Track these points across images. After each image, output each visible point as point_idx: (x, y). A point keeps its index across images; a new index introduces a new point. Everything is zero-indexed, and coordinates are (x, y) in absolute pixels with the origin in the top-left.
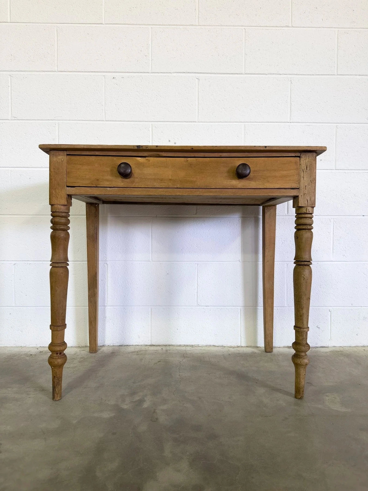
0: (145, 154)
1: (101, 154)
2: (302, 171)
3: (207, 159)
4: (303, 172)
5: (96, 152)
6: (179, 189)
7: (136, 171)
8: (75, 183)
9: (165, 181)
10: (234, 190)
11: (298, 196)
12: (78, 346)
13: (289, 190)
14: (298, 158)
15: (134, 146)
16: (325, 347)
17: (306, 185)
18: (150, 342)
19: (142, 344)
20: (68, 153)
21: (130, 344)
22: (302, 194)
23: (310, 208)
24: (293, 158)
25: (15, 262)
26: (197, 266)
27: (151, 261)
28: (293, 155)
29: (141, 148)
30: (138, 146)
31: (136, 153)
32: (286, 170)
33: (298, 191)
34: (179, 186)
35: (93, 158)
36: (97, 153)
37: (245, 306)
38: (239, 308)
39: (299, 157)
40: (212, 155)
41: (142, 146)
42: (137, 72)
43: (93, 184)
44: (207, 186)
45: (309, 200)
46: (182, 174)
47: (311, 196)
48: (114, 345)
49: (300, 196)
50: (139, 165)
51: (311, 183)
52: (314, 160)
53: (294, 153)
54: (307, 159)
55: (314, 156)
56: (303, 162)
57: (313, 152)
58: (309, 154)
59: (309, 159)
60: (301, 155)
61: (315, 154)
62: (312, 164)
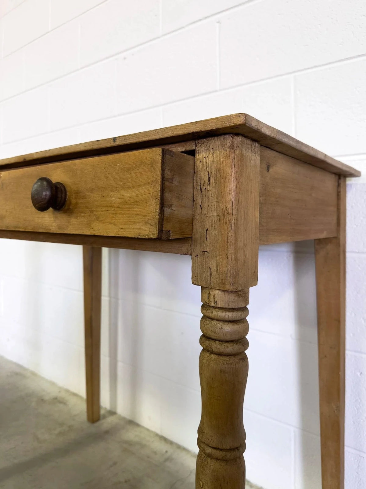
2: (199, 191)
4: (202, 192)
17: (208, 227)
22: (198, 251)
23: (219, 292)
39: (193, 152)
45: (214, 268)
47: (218, 257)
51: (218, 222)
52: (228, 156)
53: (183, 143)
54: (211, 155)
55: (228, 144)
56: (200, 165)
57: (225, 134)
58: (216, 142)
59: (213, 154)
60: (196, 146)
61: (229, 140)
62: (222, 169)
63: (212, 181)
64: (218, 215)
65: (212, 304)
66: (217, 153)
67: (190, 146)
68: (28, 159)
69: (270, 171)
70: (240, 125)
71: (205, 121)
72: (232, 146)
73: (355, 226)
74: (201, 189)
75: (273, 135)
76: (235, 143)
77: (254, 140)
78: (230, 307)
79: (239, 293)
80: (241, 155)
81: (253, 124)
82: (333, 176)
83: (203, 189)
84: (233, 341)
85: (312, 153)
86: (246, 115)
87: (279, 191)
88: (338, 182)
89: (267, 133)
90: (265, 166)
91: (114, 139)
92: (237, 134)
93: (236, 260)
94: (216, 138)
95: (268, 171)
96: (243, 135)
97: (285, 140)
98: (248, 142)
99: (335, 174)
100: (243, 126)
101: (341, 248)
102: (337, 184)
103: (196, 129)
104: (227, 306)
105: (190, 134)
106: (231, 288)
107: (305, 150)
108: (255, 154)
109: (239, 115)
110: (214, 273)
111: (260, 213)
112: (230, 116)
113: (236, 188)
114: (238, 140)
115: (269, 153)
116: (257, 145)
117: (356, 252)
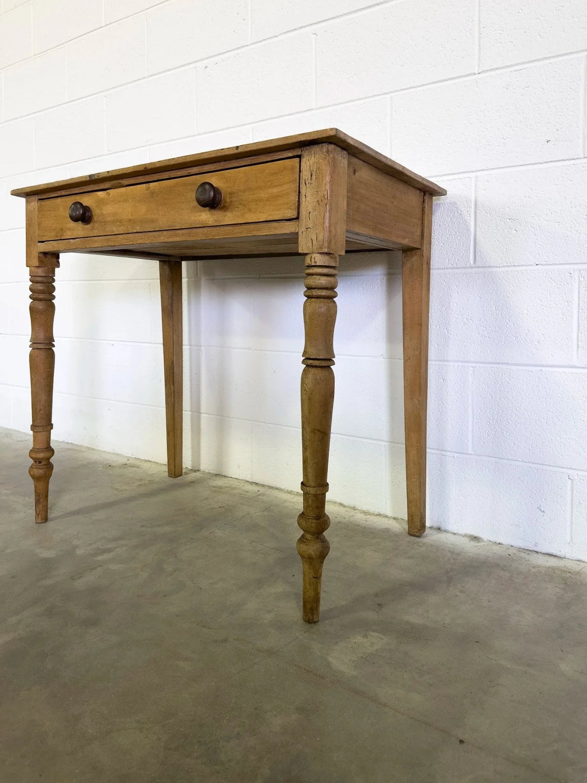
0: (106, 185)
1: (67, 193)
2: (304, 184)
3: (172, 181)
4: (306, 185)
5: (62, 191)
6: (140, 234)
7: (96, 211)
8: (44, 236)
9: (125, 223)
10: (205, 230)
11: (298, 233)
13: (282, 224)
14: (297, 160)
15: (86, 177)
16: (555, 556)
17: (311, 210)
20: (39, 198)
21: (228, 476)
22: (303, 229)
23: (318, 255)
24: (289, 160)
25: (112, 343)
28: (290, 155)
29: (93, 178)
30: (90, 176)
31: (96, 185)
32: (276, 186)
33: (297, 223)
34: (138, 229)
35: (59, 200)
36: (63, 193)
39: (299, 157)
40: (179, 173)
41: (94, 175)
43: (57, 236)
44: (173, 227)
45: (314, 238)
46: (143, 210)
47: (317, 231)
49: (300, 234)
50: (101, 202)
51: (318, 206)
52: (325, 158)
53: (291, 150)
54: (313, 158)
55: (325, 150)
56: (305, 165)
57: (322, 143)
58: (316, 148)
59: (314, 158)
60: (302, 152)
61: (325, 147)
62: (320, 167)
63: (314, 177)
64: (318, 201)
65: (313, 264)
66: (317, 156)
67: (297, 152)
68: (149, 167)
69: (356, 174)
70: (332, 136)
71: (309, 133)
72: (328, 152)
73: (442, 244)
74: (305, 183)
75: (356, 145)
76: (330, 149)
77: (343, 149)
78: (325, 265)
79: (331, 256)
80: (334, 158)
81: (342, 136)
82: (418, 191)
83: (307, 183)
84: (327, 289)
85: (389, 163)
86: (336, 129)
87: (363, 192)
88: (424, 198)
89: (352, 143)
90: (351, 170)
91: (237, 147)
92: (331, 143)
93: (330, 231)
94: (316, 146)
95: (354, 174)
96: (335, 144)
97: (366, 150)
98: (339, 149)
99: (420, 190)
100: (335, 136)
101: (425, 259)
102: (422, 200)
103: (303, 139)
104: (323, 264)
105: (298, 142)
106: (326, 250)
107: (384, 160)
108: (344, 158)
109: (332, 129)
110: (314, 242)
111: (348, 205)
112: (326, 129)
113: (330, 181)
114: (332, 147)
115: (354, 160)
116: (345, 152)
117: (442, 269)
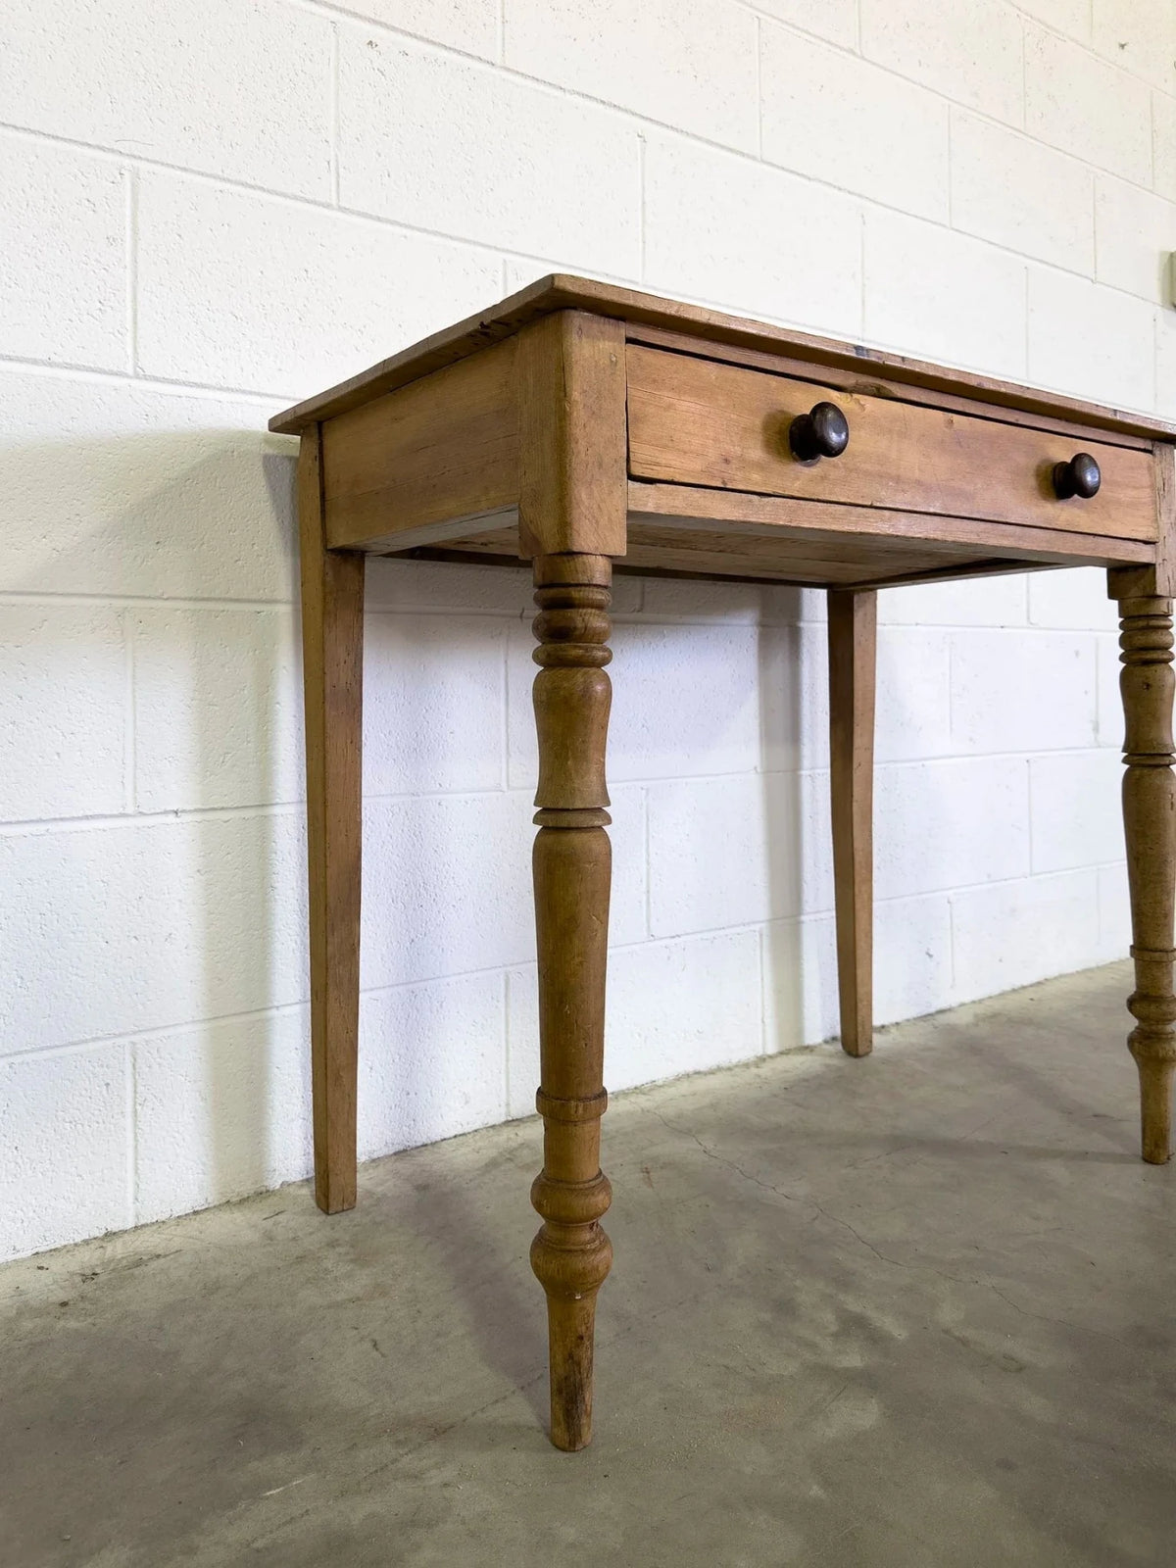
0: (851, 379)
3: (992, 425)
4: (1159, 496)
6: (937, 519)
8: (657, 464)
11: (1153, 564)
12: (224, 1200)
14: (1151, 456)
17: (1165, 534)
18: (503, 1110)
19: (478, 1127)
20: (632, 335)
22: (1161, 560)
24: (1143, 453)
26: (647, 794)
27: (505, 789)
28: (1142, 445)
31: (827, 369)
32: (1135, 488)
33: (1154, 549)
35: (710, 371)
37: (774, 919)
38: (757, 927)
39: (1150, 452)
40: (1001, 413)
42: (455, 50)
43: (711, 476)
46: (942, 466)
48: (375, 1156)
49: (1158, 565)
51: (1171, 530)
